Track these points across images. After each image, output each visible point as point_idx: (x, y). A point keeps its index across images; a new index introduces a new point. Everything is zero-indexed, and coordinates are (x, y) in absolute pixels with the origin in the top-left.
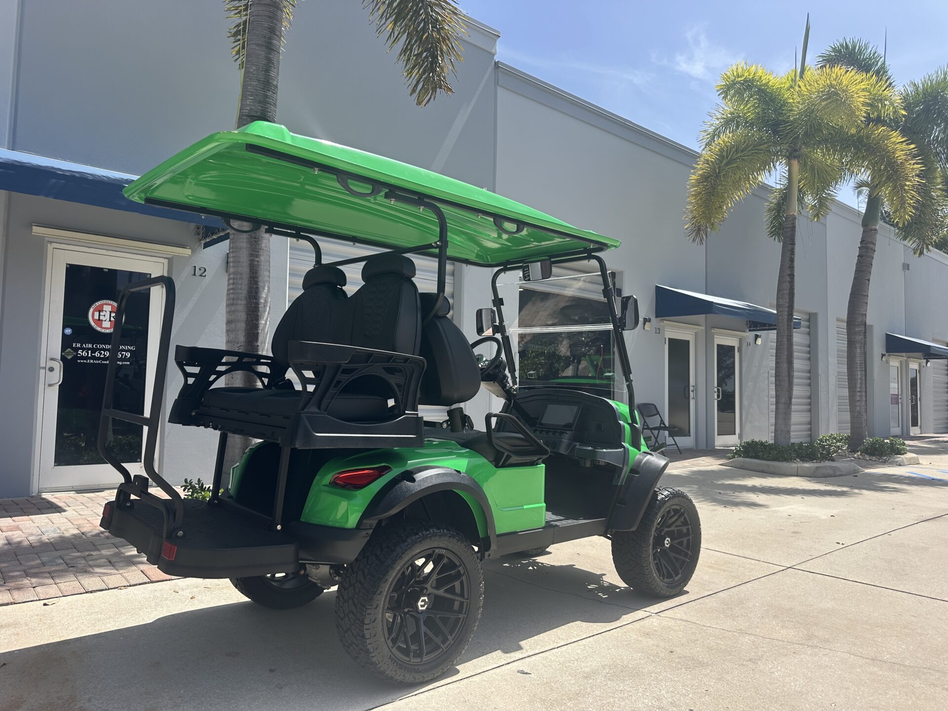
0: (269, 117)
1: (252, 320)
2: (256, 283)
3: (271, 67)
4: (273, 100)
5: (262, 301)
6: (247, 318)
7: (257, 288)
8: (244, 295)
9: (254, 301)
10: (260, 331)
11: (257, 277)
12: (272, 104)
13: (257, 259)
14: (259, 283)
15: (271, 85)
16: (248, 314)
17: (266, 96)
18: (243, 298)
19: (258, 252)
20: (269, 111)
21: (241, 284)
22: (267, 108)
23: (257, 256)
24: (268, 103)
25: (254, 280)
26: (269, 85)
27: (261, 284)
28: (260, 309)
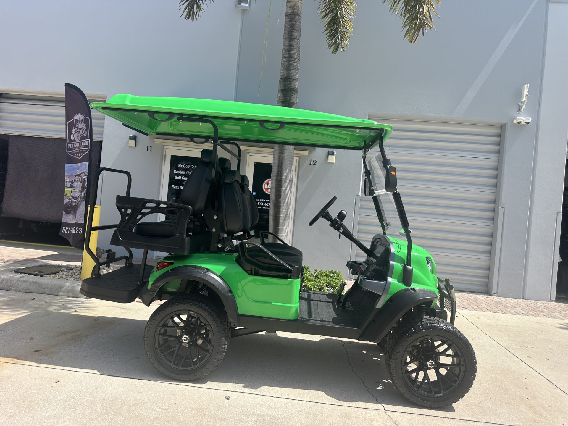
0: (291, 77)
1: (278, 187)
2: (281, 168)
3: (292, 48)
4: (294, 66)
5: (284, 177)
6: (276, 187)
7: (282, 170)
8: (275, 174)
9: (280, 177)
10: (282, 193)
11: (282, 165)
12: (293, 69)
13: (283, 155)
14: (283, 168)
15: (292, 58)
16: (276, 184)
17: (289, 65)
18: (275, 176)
19: (283, 151)
20: (291, 73)
21: (275, 169)
22: (290, 72)
23: (282, 153)
24: (290, 69)
25: (280, 166)
26: (291, 59)
27: (284, 168)
28: (283, 182)
